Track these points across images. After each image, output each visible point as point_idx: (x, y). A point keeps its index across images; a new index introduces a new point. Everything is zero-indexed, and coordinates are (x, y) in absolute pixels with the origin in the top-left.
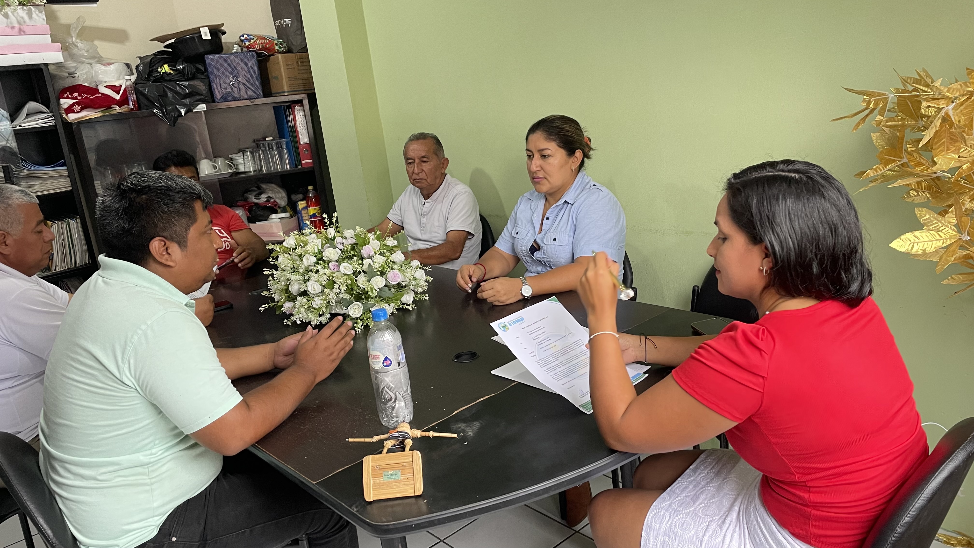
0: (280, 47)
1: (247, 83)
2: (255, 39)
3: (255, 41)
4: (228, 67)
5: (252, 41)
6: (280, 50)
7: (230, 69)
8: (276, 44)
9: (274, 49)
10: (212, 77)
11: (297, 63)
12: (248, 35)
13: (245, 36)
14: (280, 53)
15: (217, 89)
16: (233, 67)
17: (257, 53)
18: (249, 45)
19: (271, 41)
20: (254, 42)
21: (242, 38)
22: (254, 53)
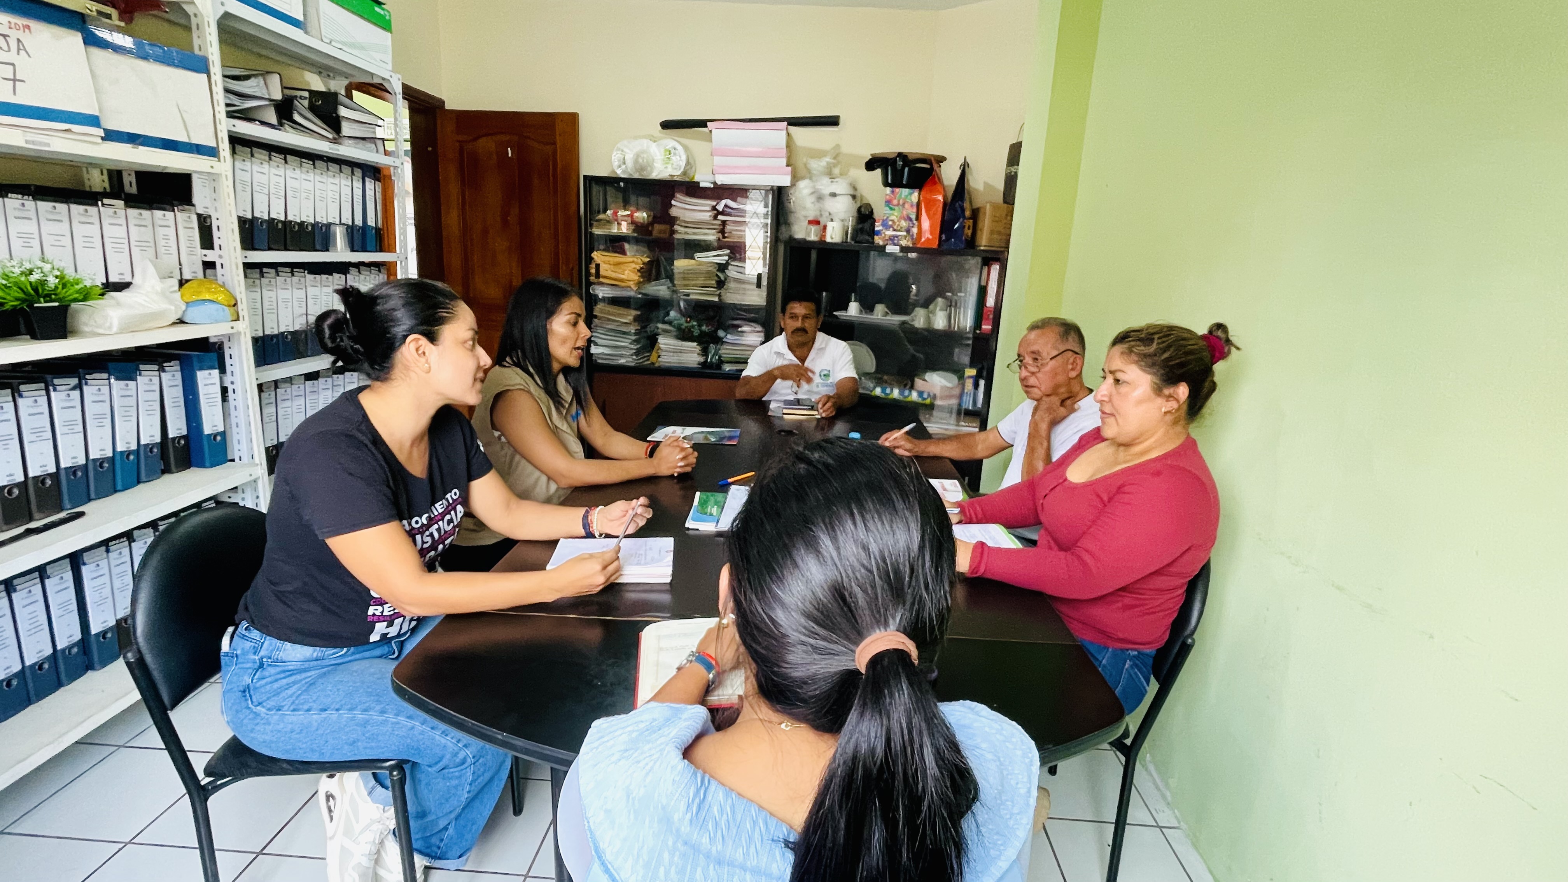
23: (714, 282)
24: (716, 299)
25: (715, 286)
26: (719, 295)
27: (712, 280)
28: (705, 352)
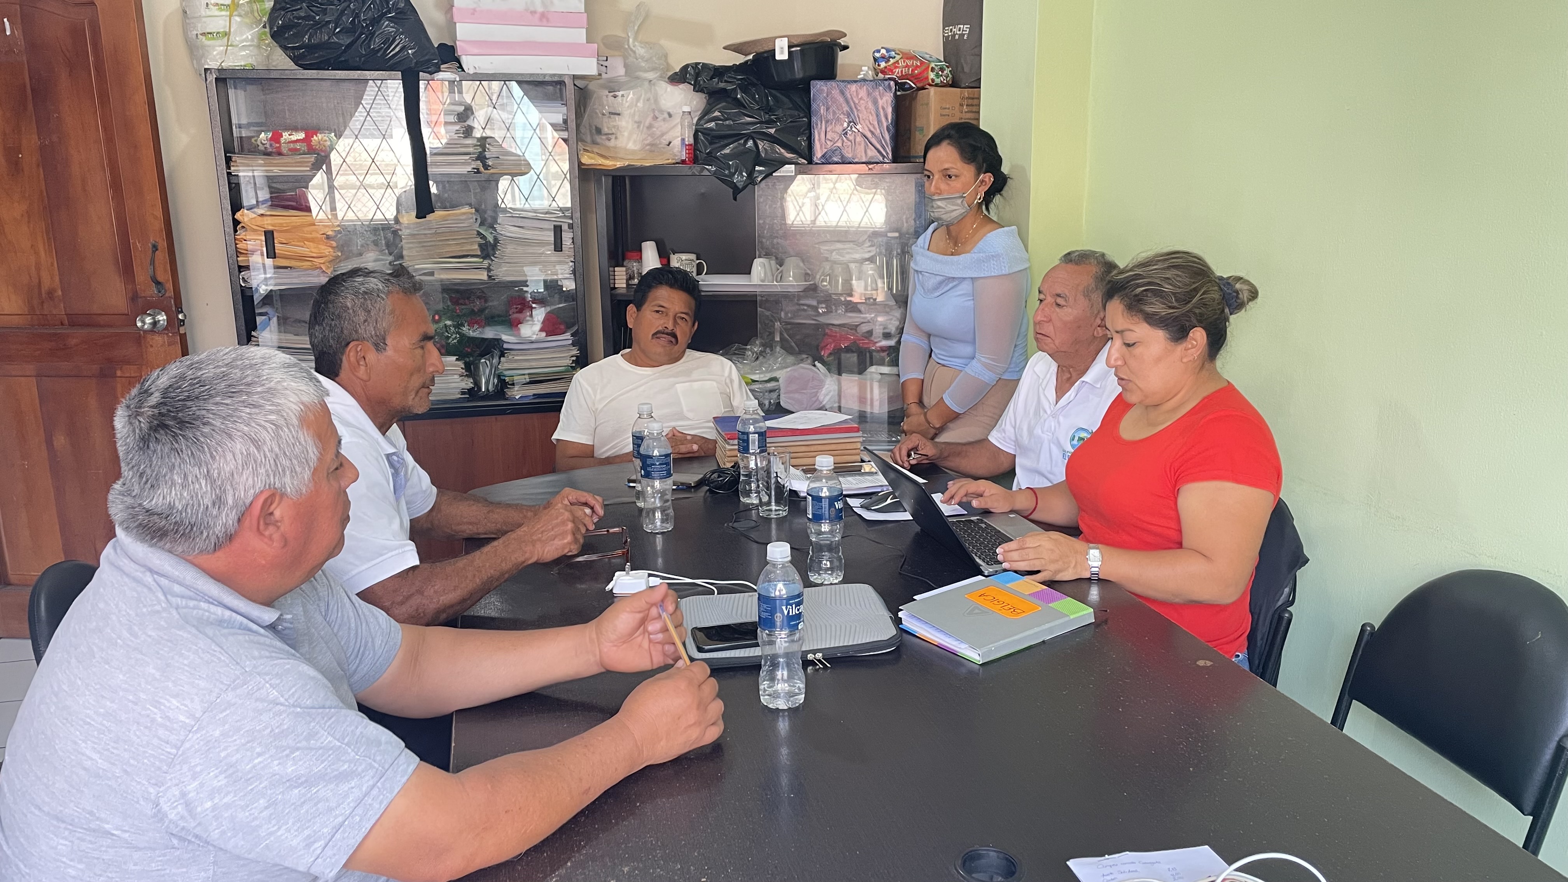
0: (937, 75)
1: (869, 135)
2: (898, 57)
3: (897, 62)
4: (844, 105)
5: (892, 61)
6: (938, 81)
7: (846, 108)
8: (933, 70)
9: (927, 78)
10: (814, 119)
11: (961, 105)
12: (888, 51)
13: (883, 51)
14: (937, 85)
15: (819, 140)
16: (852, 104)
17: (896, 83)
18: (886, 67)
19: (924, 64)
20: (895, 63)
21: (877, 55)
22: (892, 83)
23: (476, 247)
24: (484, 276)
25: (479, 253)
26: (489, 269)
27: (472, 243)
28: (471, 370)
